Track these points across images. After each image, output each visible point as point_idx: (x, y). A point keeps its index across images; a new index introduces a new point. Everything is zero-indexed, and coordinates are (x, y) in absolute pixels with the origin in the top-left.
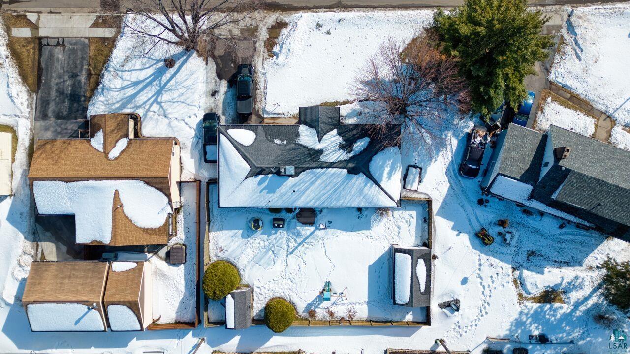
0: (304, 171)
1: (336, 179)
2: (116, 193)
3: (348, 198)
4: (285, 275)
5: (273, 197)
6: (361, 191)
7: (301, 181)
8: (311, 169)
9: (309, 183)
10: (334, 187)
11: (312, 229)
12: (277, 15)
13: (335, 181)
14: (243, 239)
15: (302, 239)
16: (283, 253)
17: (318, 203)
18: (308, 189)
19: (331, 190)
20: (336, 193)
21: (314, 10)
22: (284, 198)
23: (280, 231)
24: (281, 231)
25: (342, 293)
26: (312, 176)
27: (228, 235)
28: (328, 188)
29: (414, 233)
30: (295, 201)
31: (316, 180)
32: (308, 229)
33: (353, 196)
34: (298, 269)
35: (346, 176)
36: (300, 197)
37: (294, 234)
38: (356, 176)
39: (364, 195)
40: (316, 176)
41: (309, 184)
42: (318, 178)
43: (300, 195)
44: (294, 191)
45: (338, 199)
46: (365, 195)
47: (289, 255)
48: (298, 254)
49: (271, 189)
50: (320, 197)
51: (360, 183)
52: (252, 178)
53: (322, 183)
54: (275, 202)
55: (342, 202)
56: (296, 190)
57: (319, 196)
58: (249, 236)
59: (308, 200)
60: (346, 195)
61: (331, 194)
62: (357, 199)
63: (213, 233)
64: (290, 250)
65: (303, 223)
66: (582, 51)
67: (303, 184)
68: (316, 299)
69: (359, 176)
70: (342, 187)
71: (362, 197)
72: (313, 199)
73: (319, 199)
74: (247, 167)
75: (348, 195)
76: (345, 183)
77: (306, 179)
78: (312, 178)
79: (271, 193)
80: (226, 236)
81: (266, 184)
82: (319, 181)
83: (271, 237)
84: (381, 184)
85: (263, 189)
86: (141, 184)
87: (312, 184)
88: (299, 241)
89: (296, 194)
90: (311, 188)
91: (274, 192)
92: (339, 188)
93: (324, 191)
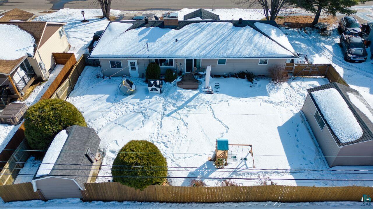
0: (187, 24)
1: (222, 30)
3: (237, 48)
4: (156, 138)
5: (153, 46)
6: (250, 40)
7: (185, 32)
8: (195, 23)
9: (193, 33)
10: (220, 37)
11: (196, 92)
13: (221, 32)
14: (108, 103)
15: (183, 102)
17: (203, 52)
18: (192, 39)
19: (217, 40)
20: (223, 43)
22: (165, 48)
23: (155, 96)
24: (158, 97)
25: (245, 159)
26: (196, 28)
27: (90, 99)
28: (214, 38)
30: (177, 50)
31: (201, 32)
32: (191, 93)
33: (242, 46)
34: (176, 131)
35: (232, 28)
36: (183, 46)
37: (172, 97)
38: (243, 28)
39: (254, 44)
40: (200, 28)
41: (194, 35)
42: (203, 29)
43: (183, 44)
44: (177, 41)
45: (226, 49)
46: (256, 44)
47: (165, 118)
48: (178, 116)
49: (152, 39)
50: (206, 47)
51: (249, 34)
52: (133, 31)
53: (208, 34)
54: (154, 51)
55: (230, 51)
56: (178, 40)
57: (204, 46)
58: (115, 101)
59: (192, 49)
60: (235, 45)
61: (218, 44)
62: (247, 48)
63: (72, 98)
64: (167, 112)
65: (184, 89)
67: (187, 34)
68: (204, 165)
69: (246, 28)
70: (229, 37)
71: (252, 46)
72: (198, 49)
73: (205, 48)
75: (236, 45)
76: (232, 34)
77: (191, 30)
78: (197, 30)
79: (152, 42)
80: (88, 100)
81: (147, 33)
82: (205, 32)
83: (143, 101)
84: (271, 37)
85: (143, 39)
86: (15, 28)
87: (197, 34)
88: (179, 104)
89: (178, 44)
90: (195, 38)
91: (154, 41)
92: (225, 38)
93: (210, 41)
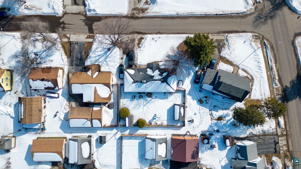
0: (148, 82)
1: (158, 84)
2: (95, 88)
4: (143, 112)
6: (165, 87)
8: (151, 81)
12: (141, 35)
14: (130, 102)
16: (142, 106)
20: (158, 88)
21: (152, 34)
22: (143, 89)
23: (141, 99)
25: (159, 118)
26: (151, 83)
28: (155, 87)
29: (180, 100)
30: (146, 90)
32: (150, 99)
33: (163, 89)
34: (147, 110)
35: (161, 83)
37: (145, 100)
42: (153, 84)
45: (158, 90)
47: (144, 106)
48: (147, 106)
49: (139, 87)
50: (153, 89)
51: (165, 85)
52: (134, 84)
54: (140, 91)
58: (132, 101)
59: (150, 90)
60: (161, 89)
61: (156, 88)
63: (122, 100)
65: (148, 97)
66: (230, 47)
67: (148, 85)
68: (152, 119)
69: (164, 83)
71: (165, 89)
74: (132, 81)
76: (160, 85)
80: (126, 101)
81: (138, 85)
82: (153, 85)
83: (138, 101)
84: (171, 85)
85: (137, 87)
86: (102, 85)
87: (151, 85)
88: (147, 102)
89: (146, 88)
90: (151, 87)
91: (140, 88)
92: (158, 86)
93: (154, 87)
